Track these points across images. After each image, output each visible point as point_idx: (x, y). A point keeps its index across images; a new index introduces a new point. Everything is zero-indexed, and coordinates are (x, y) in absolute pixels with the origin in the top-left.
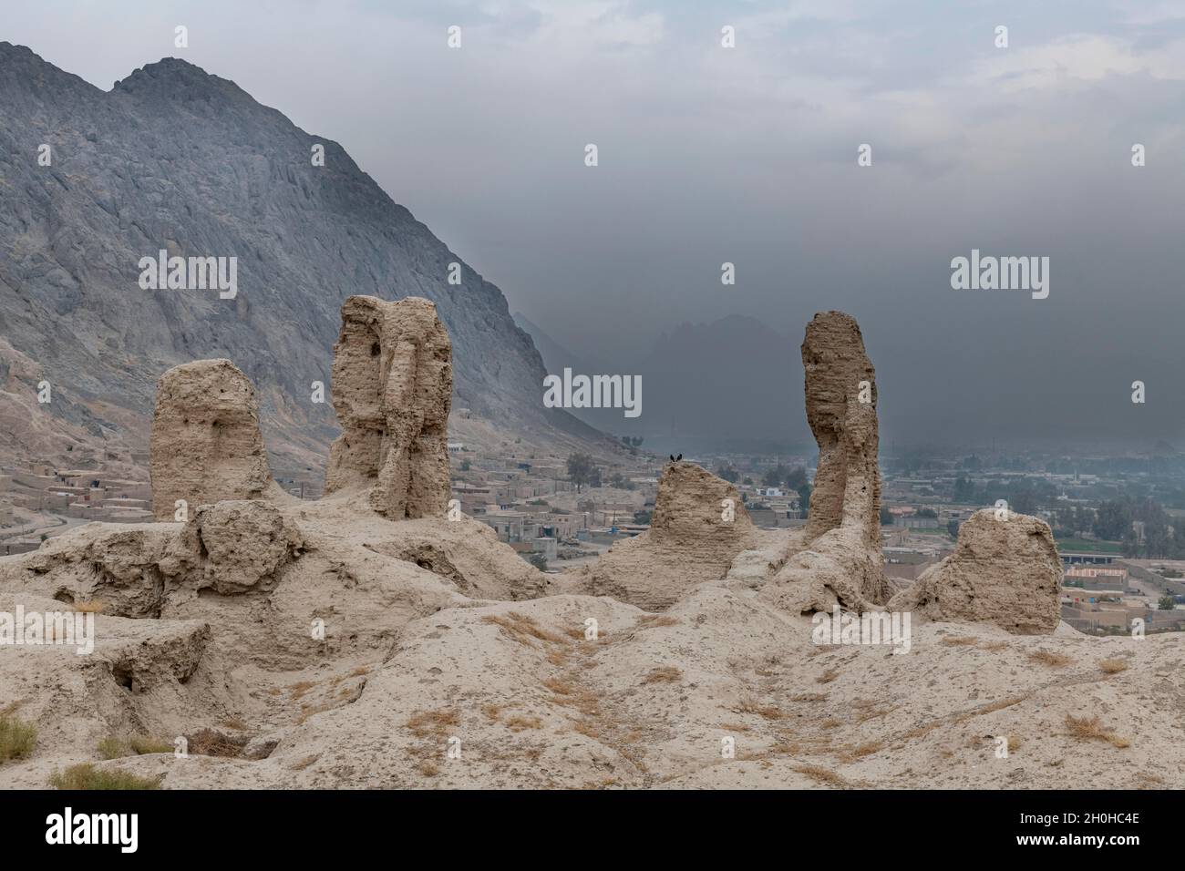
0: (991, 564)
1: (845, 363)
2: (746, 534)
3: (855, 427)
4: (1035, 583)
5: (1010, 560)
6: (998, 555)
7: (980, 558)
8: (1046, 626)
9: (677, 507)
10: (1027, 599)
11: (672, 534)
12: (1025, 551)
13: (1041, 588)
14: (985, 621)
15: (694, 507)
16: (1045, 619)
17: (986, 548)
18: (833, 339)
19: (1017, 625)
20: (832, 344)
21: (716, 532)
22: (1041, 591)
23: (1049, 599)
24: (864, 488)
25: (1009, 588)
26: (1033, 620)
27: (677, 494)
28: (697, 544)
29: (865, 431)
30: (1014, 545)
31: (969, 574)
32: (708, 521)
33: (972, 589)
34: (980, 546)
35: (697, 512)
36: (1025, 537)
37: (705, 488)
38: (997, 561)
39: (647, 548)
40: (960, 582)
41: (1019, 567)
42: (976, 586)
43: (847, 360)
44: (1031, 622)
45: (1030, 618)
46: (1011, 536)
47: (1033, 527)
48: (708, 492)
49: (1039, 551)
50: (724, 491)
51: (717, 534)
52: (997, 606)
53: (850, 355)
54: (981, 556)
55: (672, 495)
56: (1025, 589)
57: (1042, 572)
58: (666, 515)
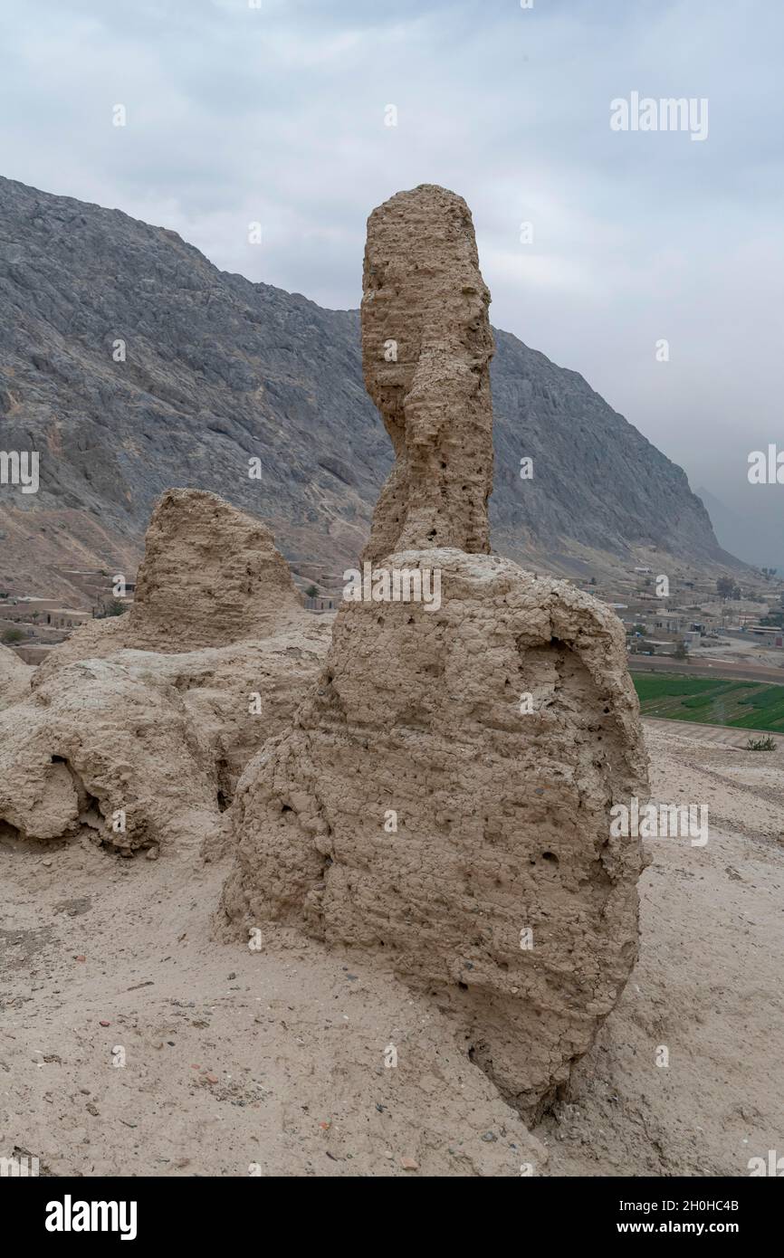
0: (393, 746)
1: (426, 281)
2: (264, 619)
3: (418, 405)
4: (527, 835)
5: (450, 739)
6: (414, 717)
7: (361, 724)
8: (560, 1006)
9: (167, 565)
10: (496, 894)
11: (155, 614)
12: (500, 712)
13: (549, 856)
14: (353, 953)
15: (195, 568)
16: (556, 981)
17: (379, 689)
18: (410, 235)
19: (463, 986)
20: (407, 244)
21: (215, 613)
22: (547, 869)
23: (577, 906)
24: (434, 533)
25: (438, 841)
26: (514, 976)
27: (172, 543)
28: (186, 633)
29: (438, 412)
30: (469, 685)
31: (326, 776)
32: (209, 593)
33: (330, 831)
34: (359, 680)
35: (197, 576)
36: (506, 654)
37: (216, 534)
38: (412, 739)
39: (120, 636)
40: (300, 800)
41: (477, 769)
42: (341, 821)
43: (430, 273)
44: (509, 981)
45: (504, 965)
46: (457, 646)
47: (539, 618)
48: (221, 542)
49: (551, 714)
50: (243, 539)
51: (217, 617)
52: (395, 906)
53: (438, 265)
54: (363, 714)
55: (161, 545)
56: (490, 857)
57: (550, 796)
58: (150, 579)
